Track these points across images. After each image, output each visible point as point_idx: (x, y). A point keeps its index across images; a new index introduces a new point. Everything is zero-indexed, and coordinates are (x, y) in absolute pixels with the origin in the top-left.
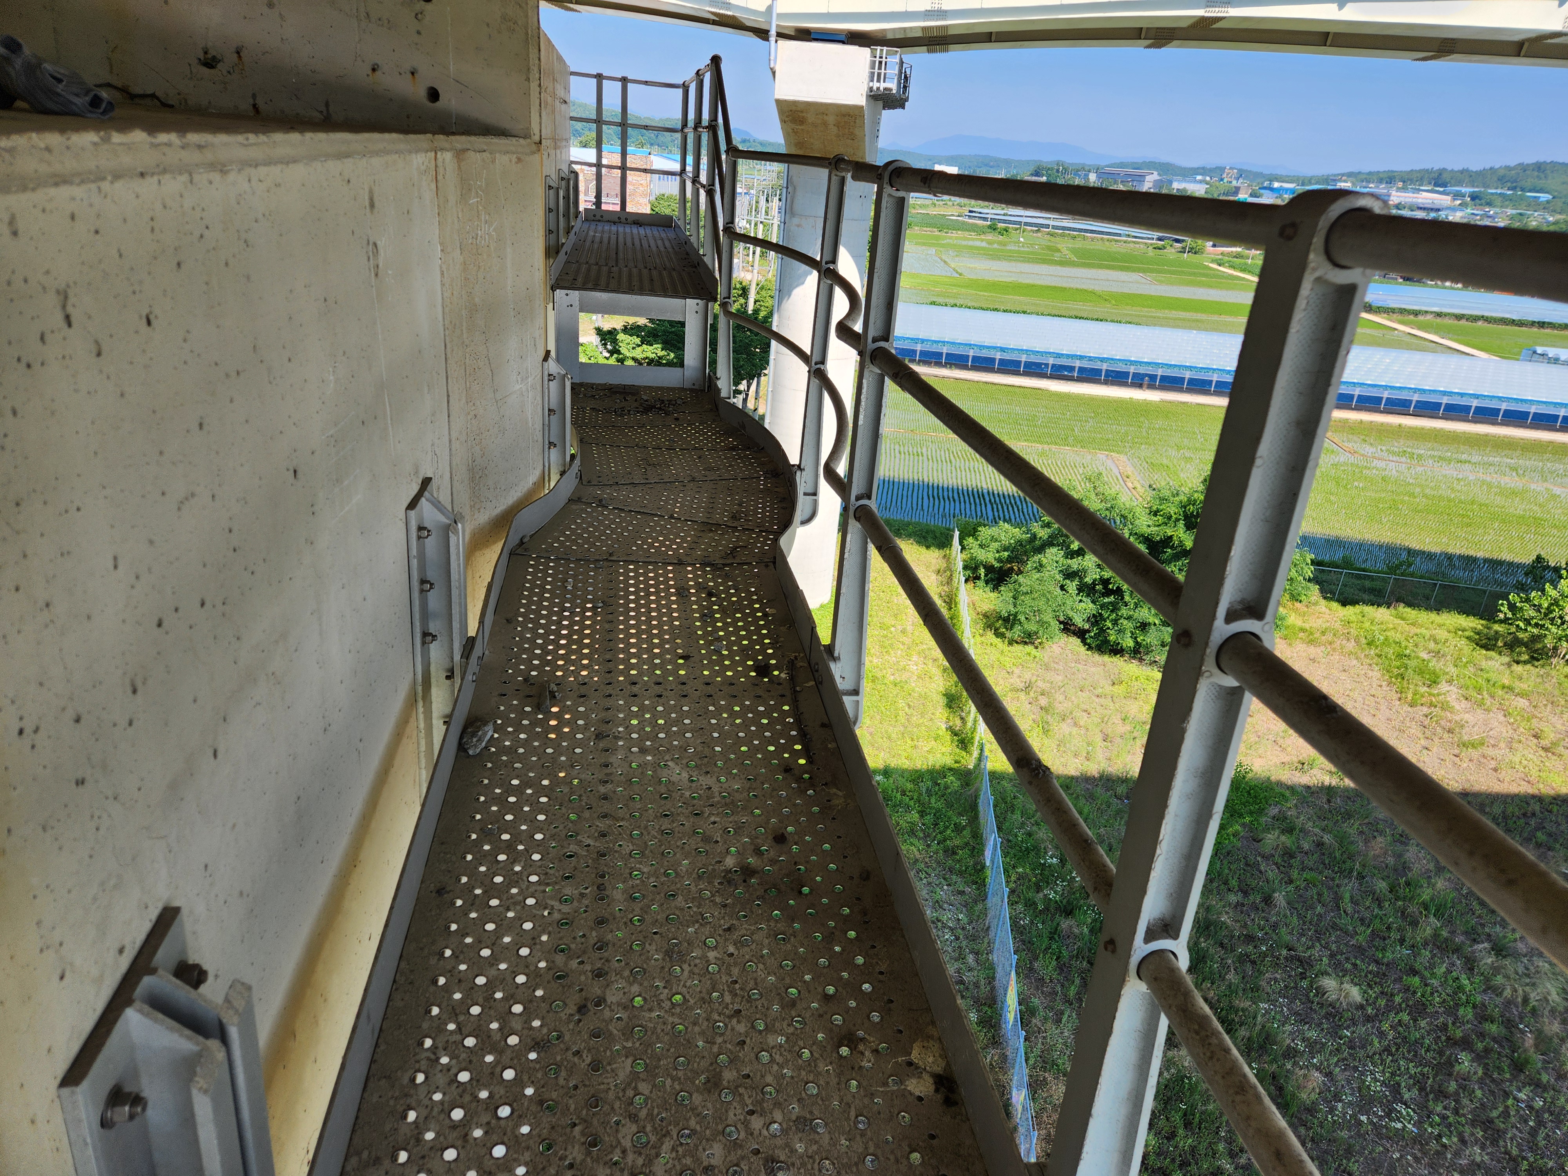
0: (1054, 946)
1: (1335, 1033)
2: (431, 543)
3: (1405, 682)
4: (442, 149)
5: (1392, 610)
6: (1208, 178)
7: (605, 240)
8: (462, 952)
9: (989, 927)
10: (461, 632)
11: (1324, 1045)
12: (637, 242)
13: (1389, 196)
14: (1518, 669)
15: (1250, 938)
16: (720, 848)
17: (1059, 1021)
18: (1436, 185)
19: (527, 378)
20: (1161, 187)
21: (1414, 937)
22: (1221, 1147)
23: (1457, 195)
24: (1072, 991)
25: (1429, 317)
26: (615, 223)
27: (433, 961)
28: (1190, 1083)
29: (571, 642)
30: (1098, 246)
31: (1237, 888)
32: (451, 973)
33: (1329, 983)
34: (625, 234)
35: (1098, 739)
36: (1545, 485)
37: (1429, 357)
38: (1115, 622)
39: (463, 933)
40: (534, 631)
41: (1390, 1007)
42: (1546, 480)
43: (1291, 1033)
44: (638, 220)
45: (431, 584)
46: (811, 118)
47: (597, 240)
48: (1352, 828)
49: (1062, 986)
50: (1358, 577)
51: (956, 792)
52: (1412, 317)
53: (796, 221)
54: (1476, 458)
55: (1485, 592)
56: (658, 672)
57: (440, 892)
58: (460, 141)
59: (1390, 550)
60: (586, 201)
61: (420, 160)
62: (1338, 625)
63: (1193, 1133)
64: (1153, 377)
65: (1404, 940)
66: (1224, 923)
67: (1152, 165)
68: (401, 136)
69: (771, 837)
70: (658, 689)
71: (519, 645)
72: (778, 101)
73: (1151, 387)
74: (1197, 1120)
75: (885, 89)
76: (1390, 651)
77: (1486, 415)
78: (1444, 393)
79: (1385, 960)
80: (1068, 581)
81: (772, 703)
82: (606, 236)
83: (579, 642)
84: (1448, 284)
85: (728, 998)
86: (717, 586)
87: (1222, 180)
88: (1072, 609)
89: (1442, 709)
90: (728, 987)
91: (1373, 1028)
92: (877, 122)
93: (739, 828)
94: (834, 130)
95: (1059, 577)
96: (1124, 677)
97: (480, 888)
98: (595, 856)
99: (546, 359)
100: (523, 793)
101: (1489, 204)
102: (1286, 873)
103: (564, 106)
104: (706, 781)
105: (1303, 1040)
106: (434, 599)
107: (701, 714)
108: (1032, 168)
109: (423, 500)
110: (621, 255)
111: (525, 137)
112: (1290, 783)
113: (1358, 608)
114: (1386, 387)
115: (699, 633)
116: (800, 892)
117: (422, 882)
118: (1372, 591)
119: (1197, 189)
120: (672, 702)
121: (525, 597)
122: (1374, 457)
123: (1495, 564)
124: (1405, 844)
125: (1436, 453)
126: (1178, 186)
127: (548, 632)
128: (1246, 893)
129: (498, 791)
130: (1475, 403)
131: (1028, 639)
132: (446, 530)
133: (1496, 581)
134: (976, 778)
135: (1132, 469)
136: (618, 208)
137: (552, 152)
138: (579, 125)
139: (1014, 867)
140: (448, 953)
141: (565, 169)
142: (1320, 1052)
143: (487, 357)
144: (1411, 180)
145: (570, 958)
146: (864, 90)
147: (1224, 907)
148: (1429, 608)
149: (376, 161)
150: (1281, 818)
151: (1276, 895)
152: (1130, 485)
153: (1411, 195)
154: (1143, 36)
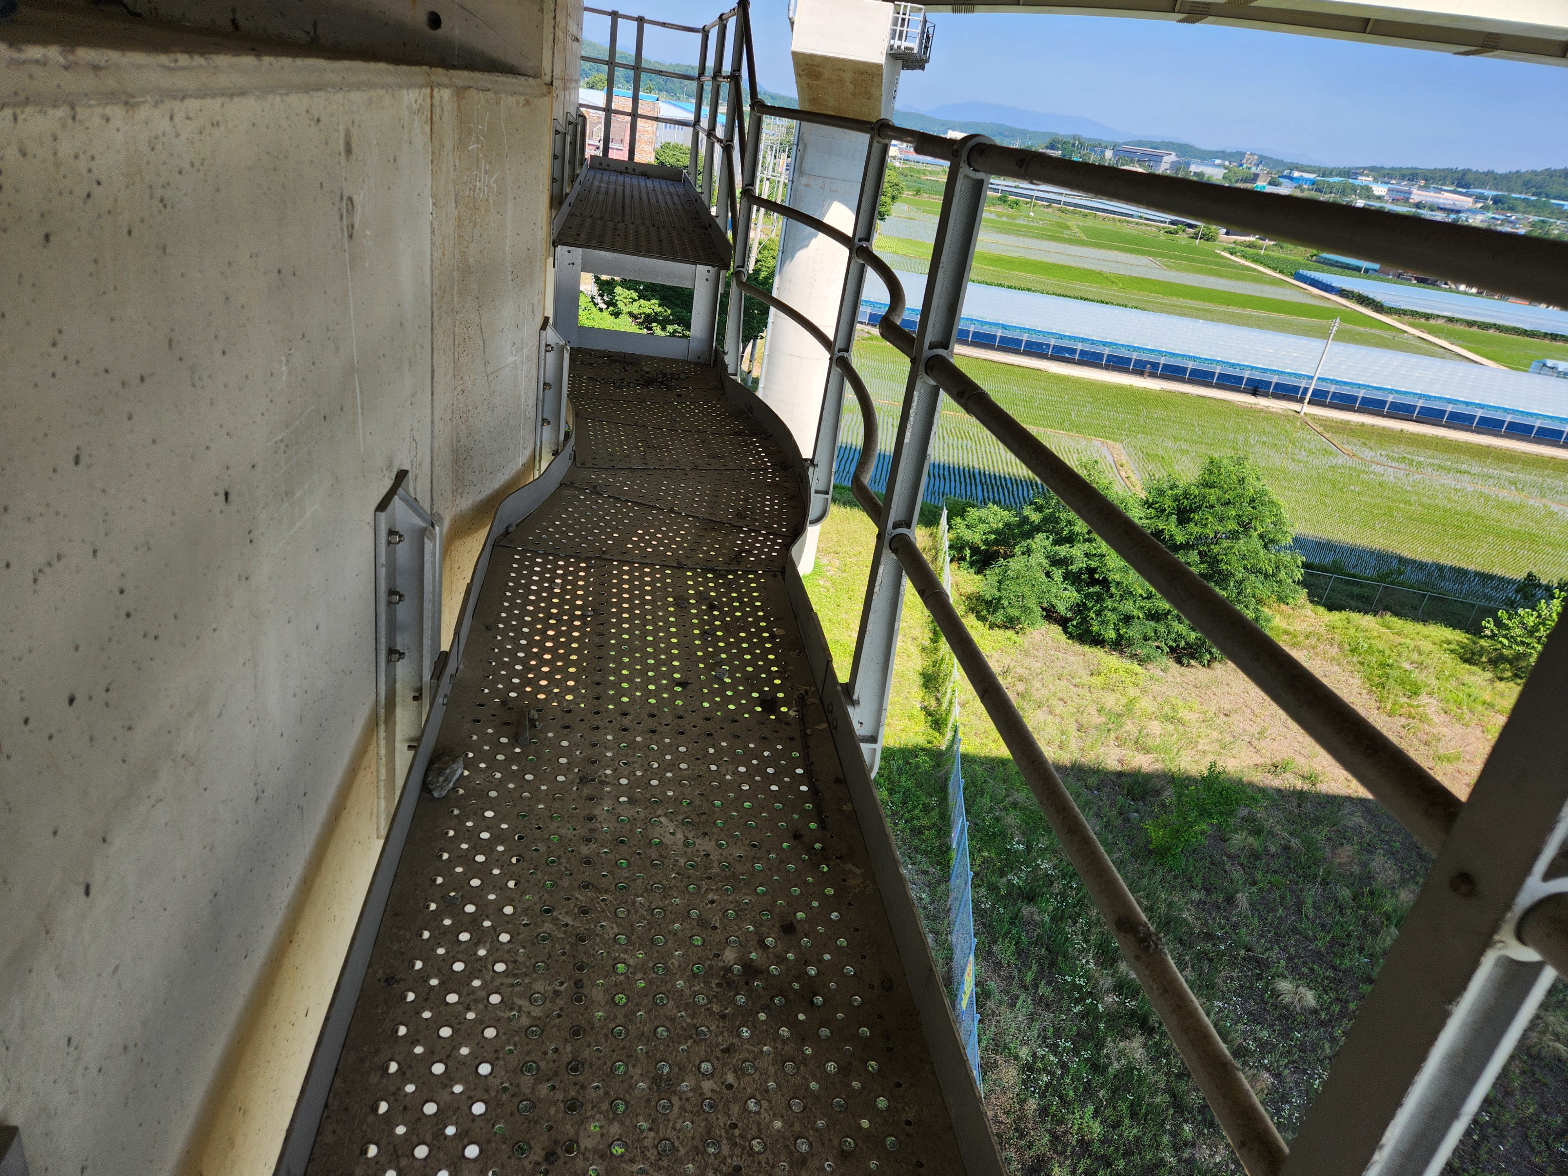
0: (1014, 932)
1: (1286, 1035)
2: (403, 550)
3: (1385, 691)
4: (439, 85)
5: (1378, 619)
6: (1227, 163)
7: (611, 191)
8: (410, 1067)
9: (950, 909)
10: (432, 646)
11: (1275, 1046)
12: (644, 196)
13: (1410, 193)
14: (1501, 685)
15: (1209, 936)
16: (718, 936)
17: (1013, 1005)
18: (1458, 186)
19: (522, 349)
20: (1178, 169)
21: (1373, 947)
22: (1166, 1139)
23: (1479, 198)
24: (1029, 977)
25: (1441, 322)
26: (621, 173)
27: (374, 1079)
28: (1139, 1075)
29: (556, 657)
30: (1109, 226)
31: (1200, 886)
32: (395, 1096)
33: (1284, 985)
34: (632, 186)
35: (1072, 729)
36: (1544, 501)
37: (1438, 363)
38: (1099, 613)
39: (412, 1040)
40: (515, 641)
41: (1343, 1014)
42: (1545, 497)
43: (1244, 1032)
44: (645, 172)
45: (401, 596)
46: (827, 73)
47: (603, 190)
48: (1320, 834)
49: (1020, 971)
50: (1347, 583)
51: (927, 772)
52: (1423, 320)
53: (804, 180)
54: (1476, 469)
55: (1473, 606)
56: (652, 701)
57: (389, 980)
58: (463, 77)
59: (1381, 557)
60: (592, 148)
61: (412, 97)
62: (1322, 630)
63: (1139, 1124)
64: (1155, 365)
65: (1363, 949)
66: (1185, 920)
67: (1171, 146)
68: (391, 67)
69: (777, 925)
70: (651, 723)
71: (498, 658)
72: (795, 54)
73: (1153, 375)
74: (1143, 1111)
75: (906, 48)
76: (1373, 659)
77: (1490, 426)
78: (1450, 401)
79: (1343, 967)
80: (1054, 568)
81: (779, 747)
82: (612, 187)
83: (565, 658)
84: (1462, 287)
85: (726, 1149)
86: (719, 596)
87: (1241, 165)
88: (1056, 596)
89: (1421, 720)
90: (727, 1132)
91: (1325, 1032)
92: (894, 82)
93: (741, 910)
94: (852, 87)
95: (1045, 562)
96: (1103, 669)
97: (436, 977)
98: (573, 940)
99: (544, 327)
100: (493, 850)
101: (1512, 209)
102: (1251, 875)
103: (575, 44)
104: (704, 845)
105: (1255, 1040)
106: (404, 611)
107: (699, 758)
108: (1047, 141)
109: (396, 498)
110: (628, 210)
111: (535, 77)
112: (1261, 785)
113: (1344, 614)
114: (1391, 391)
115: (700, 654)
116: (812, 1002)
117: (369, 966)
118: (1360, 597)
119: (1215, 173)
120: (667, 740)
121: (508, 599)
122: (1373, 462)
123: (1486, 578)
124: (1372, 853)
125: (1436, 462)
126: (1196, 169)
127: (531, 643)
128: (1208, 892)
129: (464, 846)
130: (1480, 413)
131: (1010, 624)
132: (422, 534)
133: (1485, 595)
134: (947, 760)
135: (1127, 457)
136: (625, 158)
137: (561, 94)
138: (587, 65)
139: (979, 851)
140: (393, 1067)
141: (572, 110)
142: (1271, 1053)
143: (480, 325)
144: (1434, 179)
145: (538, 1080)
146: (884, 49)
147: (1187, 903)
148: (1416, 619)
149: (356, 96)
150: (1250, 819)
151: (1239, 895)
152: (1123, 474)
153: (1432, 194)
154: (1177, 9)
